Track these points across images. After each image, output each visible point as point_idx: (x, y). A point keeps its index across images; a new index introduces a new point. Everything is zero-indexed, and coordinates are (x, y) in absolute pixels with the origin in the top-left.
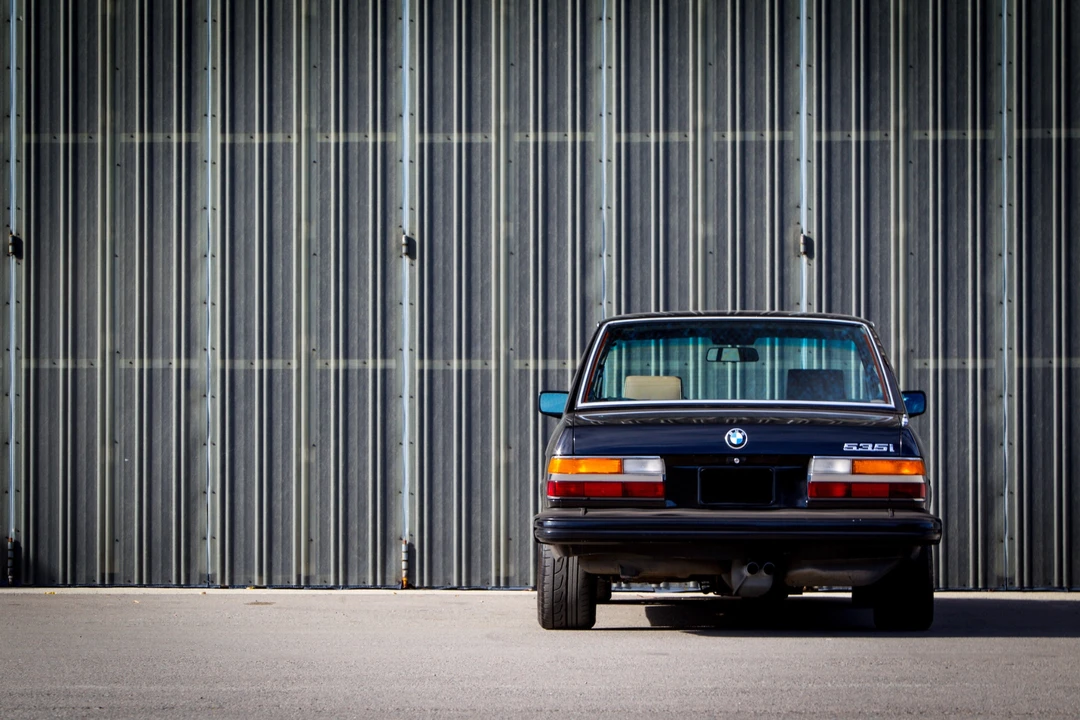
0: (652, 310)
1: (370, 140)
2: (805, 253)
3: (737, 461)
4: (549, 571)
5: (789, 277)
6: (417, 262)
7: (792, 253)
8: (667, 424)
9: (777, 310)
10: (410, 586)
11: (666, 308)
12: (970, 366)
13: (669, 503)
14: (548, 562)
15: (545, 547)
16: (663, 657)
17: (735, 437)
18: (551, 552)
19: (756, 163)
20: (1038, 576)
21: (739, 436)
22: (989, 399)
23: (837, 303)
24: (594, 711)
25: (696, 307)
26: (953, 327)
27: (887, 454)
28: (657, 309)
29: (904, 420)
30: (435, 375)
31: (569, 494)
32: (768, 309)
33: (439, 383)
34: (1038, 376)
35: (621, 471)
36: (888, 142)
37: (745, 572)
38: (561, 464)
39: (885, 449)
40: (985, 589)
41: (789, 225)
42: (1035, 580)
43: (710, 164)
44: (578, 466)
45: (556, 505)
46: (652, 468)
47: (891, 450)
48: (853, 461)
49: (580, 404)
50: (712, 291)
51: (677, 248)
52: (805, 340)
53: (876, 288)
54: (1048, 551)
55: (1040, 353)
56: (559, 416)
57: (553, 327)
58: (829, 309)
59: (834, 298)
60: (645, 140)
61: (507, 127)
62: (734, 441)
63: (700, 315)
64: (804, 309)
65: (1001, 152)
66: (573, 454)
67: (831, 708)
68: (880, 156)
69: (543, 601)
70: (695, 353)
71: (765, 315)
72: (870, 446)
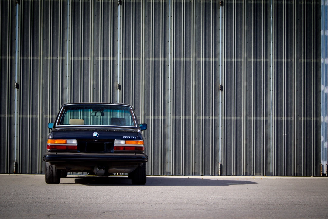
0: (80, 102)
1: (7, 58)
2: (119, 89)
3: (96, 140)
4: (48, 168)
5: (114, 95)
6: (19, 90)
7: (115, 89)
8: (74, 131)
9: (111, 102)
10: (16, 173)
11: (83, 101)
12: (160, 118)
13: (79, 151)
14: (48, 166)
15: (47, 162)
16: (74, 190)
17: (95, 134)
18: (48, 163)
19: (106, 65)
20: (177, 172)
21: (97, 134)
22: (165, 126)
23: (127, 101)
24: (50, 203)
25: (91, 101)
26: (156, 108)
27: (134, 139)
28: (81, 102)
29: (139, 131)
30: (24, 119)
31: (53, 149)
32: (109, 102)
33: (24, 121)
34: (177, 121)
35: (66, 143)
36: (140, 61)
37: (98, 169)
38: (51, 141)
39: (134, 138)
40: (164, 175)
41: (115, 81)
42: (176, 173)
43: (95, 66)
44: (55, 141)
45: (49, 151)
46: (74, 142)
47: (135, 138)
48: (126, 141)
49: (56, 126)
50: (95, 98)
51: (86, 87)
52: (118, 111)
53: (137, 98)
54: (179, 165)
55: (178, 115)
56: (51, 129)
57: (54, 107)
58: (125, 103)
59: (126, 100)
60: (78, 59)
61: (43, 55)
62: (95, 135)
63: (91, 103)
64: (118, 102)
65: (169, 64)
66: (54, 138)
67: (111, 202)
68: (138, 64)
69: (46, 176)
70: (90, 114)
71: (108, 104)
72: (130, 137)
